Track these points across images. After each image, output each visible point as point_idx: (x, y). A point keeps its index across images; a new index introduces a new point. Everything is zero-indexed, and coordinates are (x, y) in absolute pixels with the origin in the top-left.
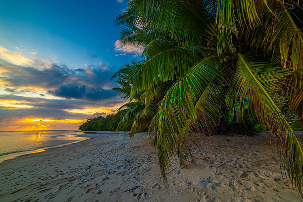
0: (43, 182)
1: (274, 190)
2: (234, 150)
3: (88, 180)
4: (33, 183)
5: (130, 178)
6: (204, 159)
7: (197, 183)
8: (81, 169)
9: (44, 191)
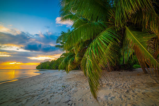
0: (18, 98)
1: (142, 99)
2: (122, 79)
3: (42, 97)
4: (11, 98)
5: (66, 96)
6: (107, 85)
7: (103, 97)
8: (38, 91)
9: (18, 102)
